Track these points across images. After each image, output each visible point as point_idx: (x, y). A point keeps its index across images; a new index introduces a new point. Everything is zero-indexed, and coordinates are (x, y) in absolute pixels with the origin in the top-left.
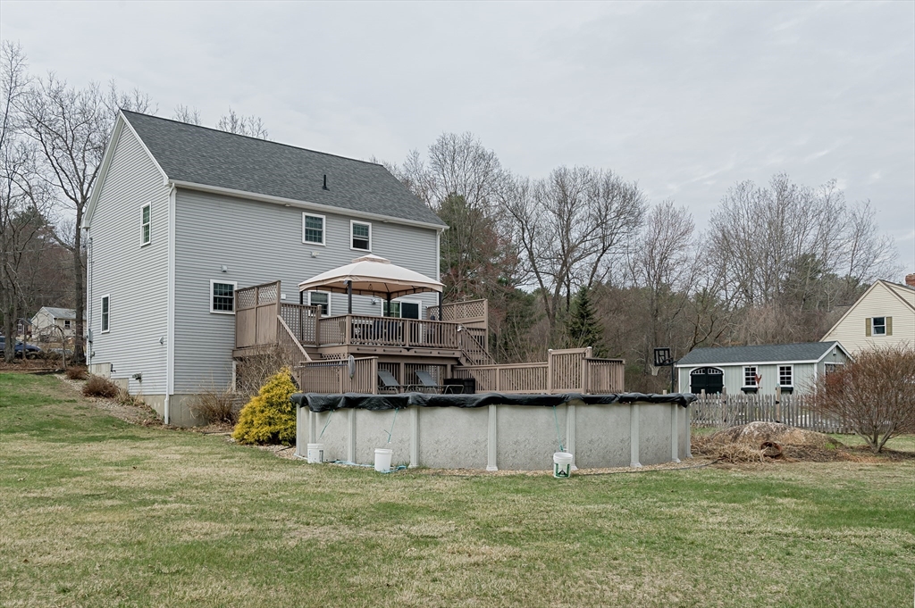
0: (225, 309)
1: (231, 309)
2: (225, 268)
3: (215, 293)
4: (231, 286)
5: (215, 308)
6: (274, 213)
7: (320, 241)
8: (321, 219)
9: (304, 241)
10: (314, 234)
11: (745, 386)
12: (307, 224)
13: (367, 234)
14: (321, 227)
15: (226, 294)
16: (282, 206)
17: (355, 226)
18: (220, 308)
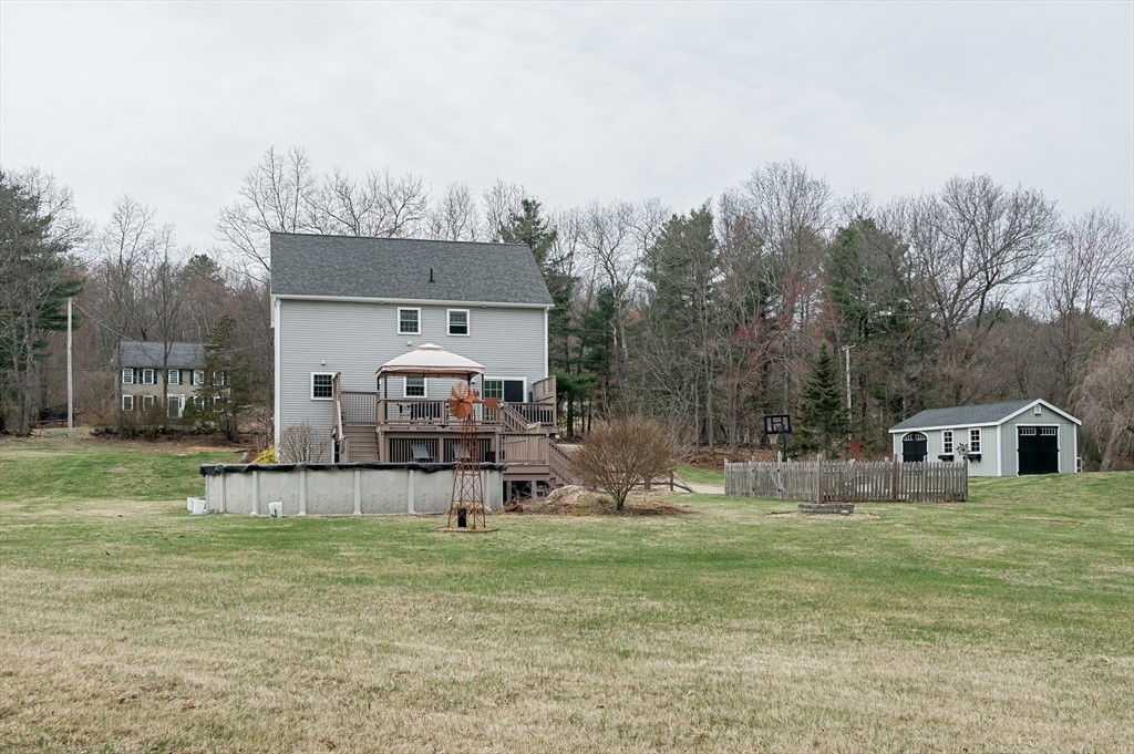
0: (325, 395)
1: (330, 395)
2: (324, 362)
3: (316, 383)
4: (330, 377)
5: (316, 395)
6: (369, 311)
7: (416, 330)
8: (416, 311)
9: (399, 332)
10: (409, 324)
11: (944, 453)
12: (402, 317)
13: (465, 320)
14: (416, 318)
15: (325, 383)
16: (377, 304)
17: (452, 314)
18: (321, 395)
